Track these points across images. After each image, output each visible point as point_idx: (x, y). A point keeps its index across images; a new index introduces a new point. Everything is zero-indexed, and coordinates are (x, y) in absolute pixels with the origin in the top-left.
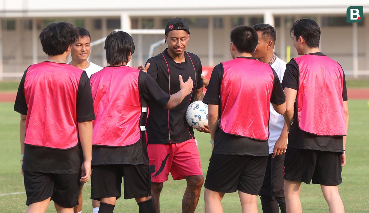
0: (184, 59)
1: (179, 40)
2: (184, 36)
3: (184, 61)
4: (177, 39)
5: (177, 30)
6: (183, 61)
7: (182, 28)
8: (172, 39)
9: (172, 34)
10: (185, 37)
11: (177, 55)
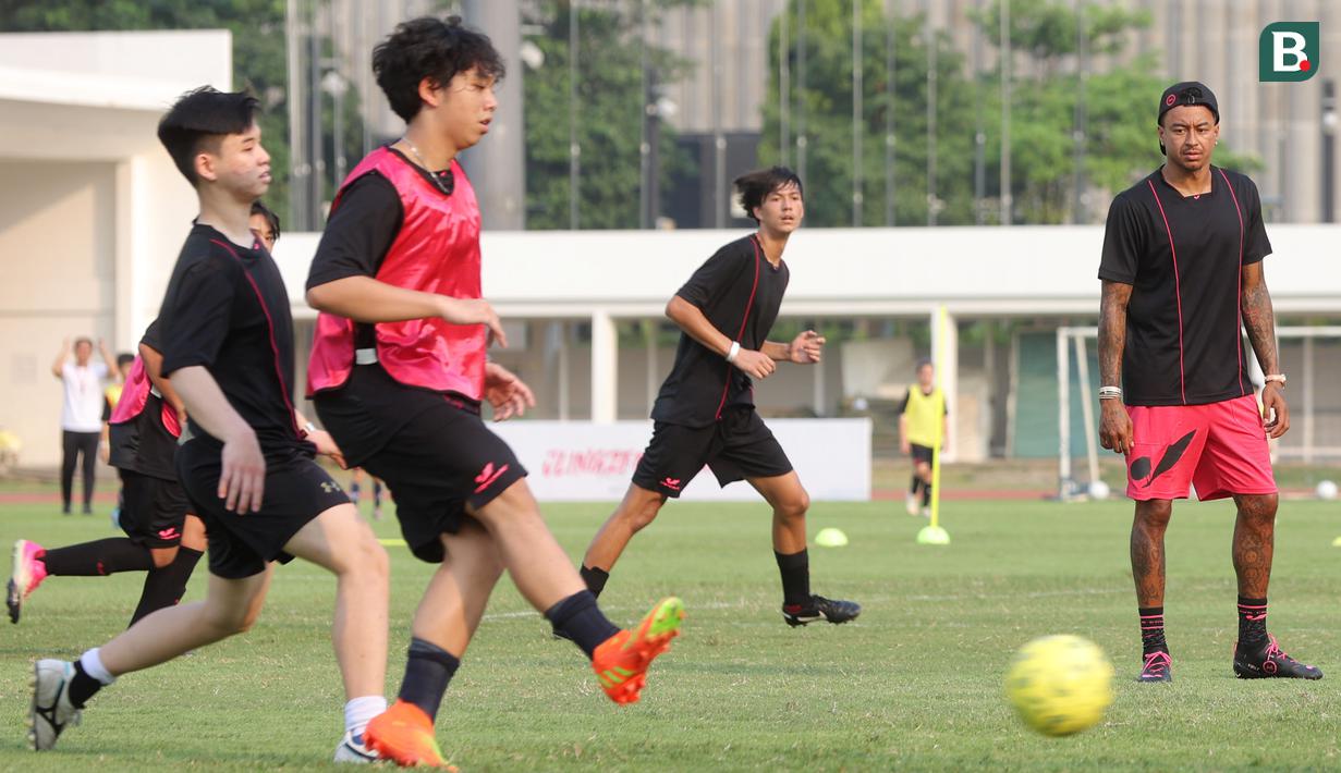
0: (1210, 187)
1: (1192, 130)
2: (1203, 122)
3: (1210, 191)
4: (1188, 128)
5: (1185, 106)
6: (1207, 189)
7: (1199, 100)
8: (1176, 129)
9: (1173, 117)
10: (1206, 124)
11: (1189, 172)
